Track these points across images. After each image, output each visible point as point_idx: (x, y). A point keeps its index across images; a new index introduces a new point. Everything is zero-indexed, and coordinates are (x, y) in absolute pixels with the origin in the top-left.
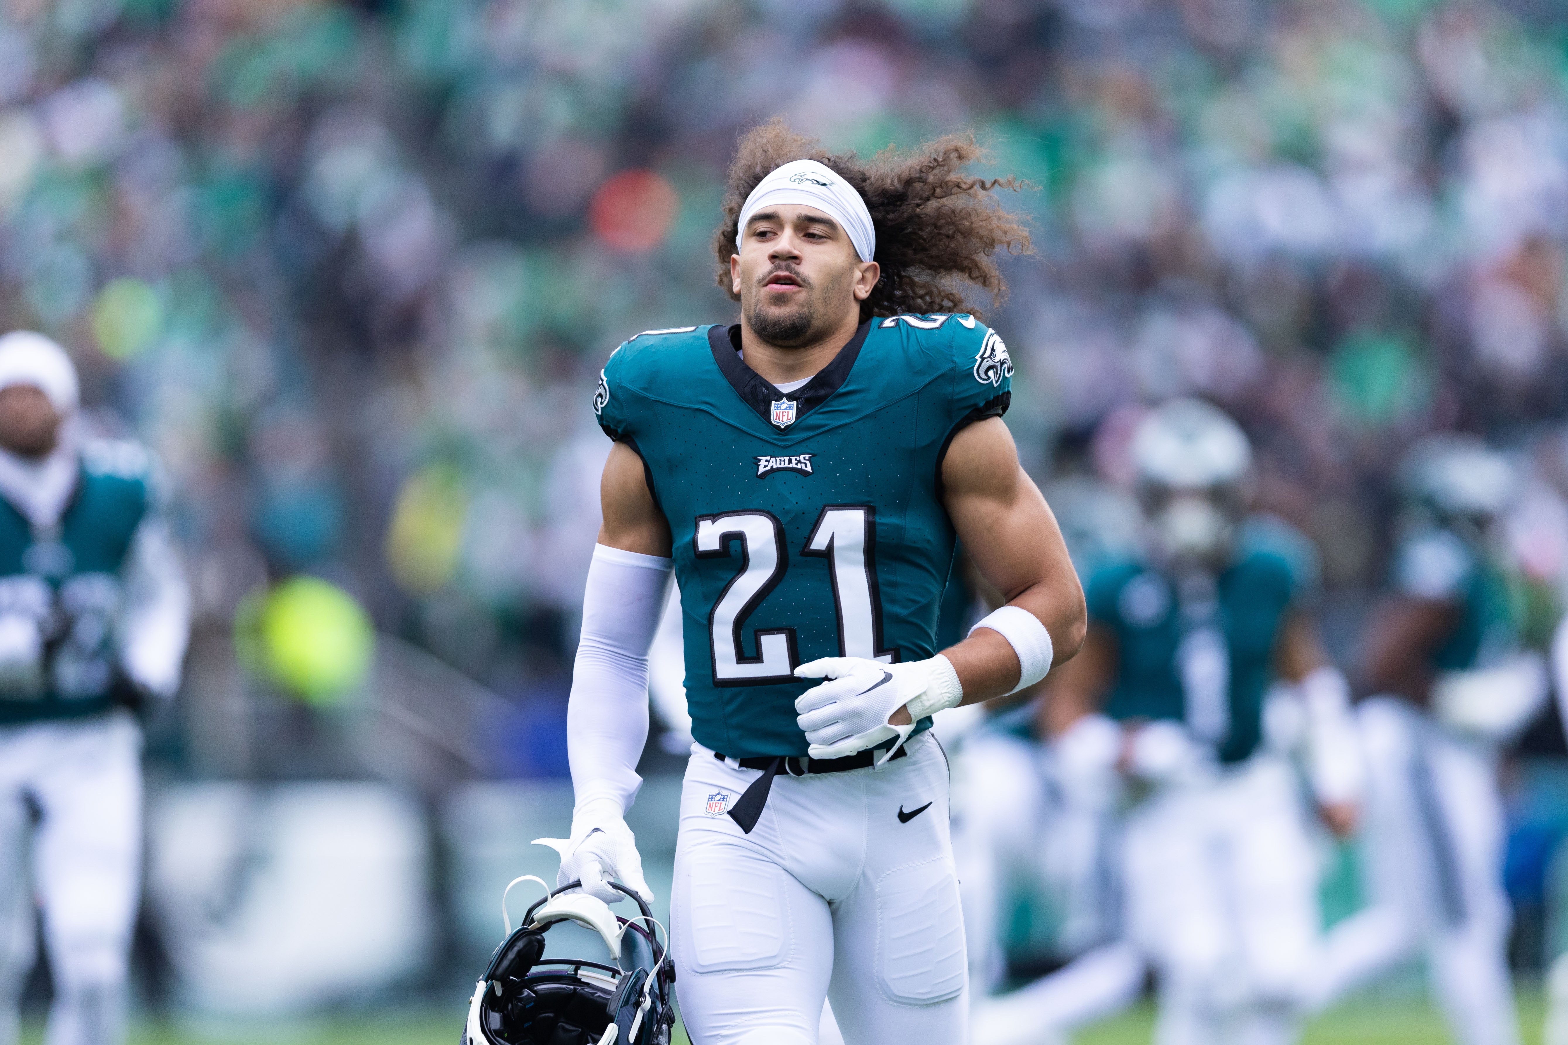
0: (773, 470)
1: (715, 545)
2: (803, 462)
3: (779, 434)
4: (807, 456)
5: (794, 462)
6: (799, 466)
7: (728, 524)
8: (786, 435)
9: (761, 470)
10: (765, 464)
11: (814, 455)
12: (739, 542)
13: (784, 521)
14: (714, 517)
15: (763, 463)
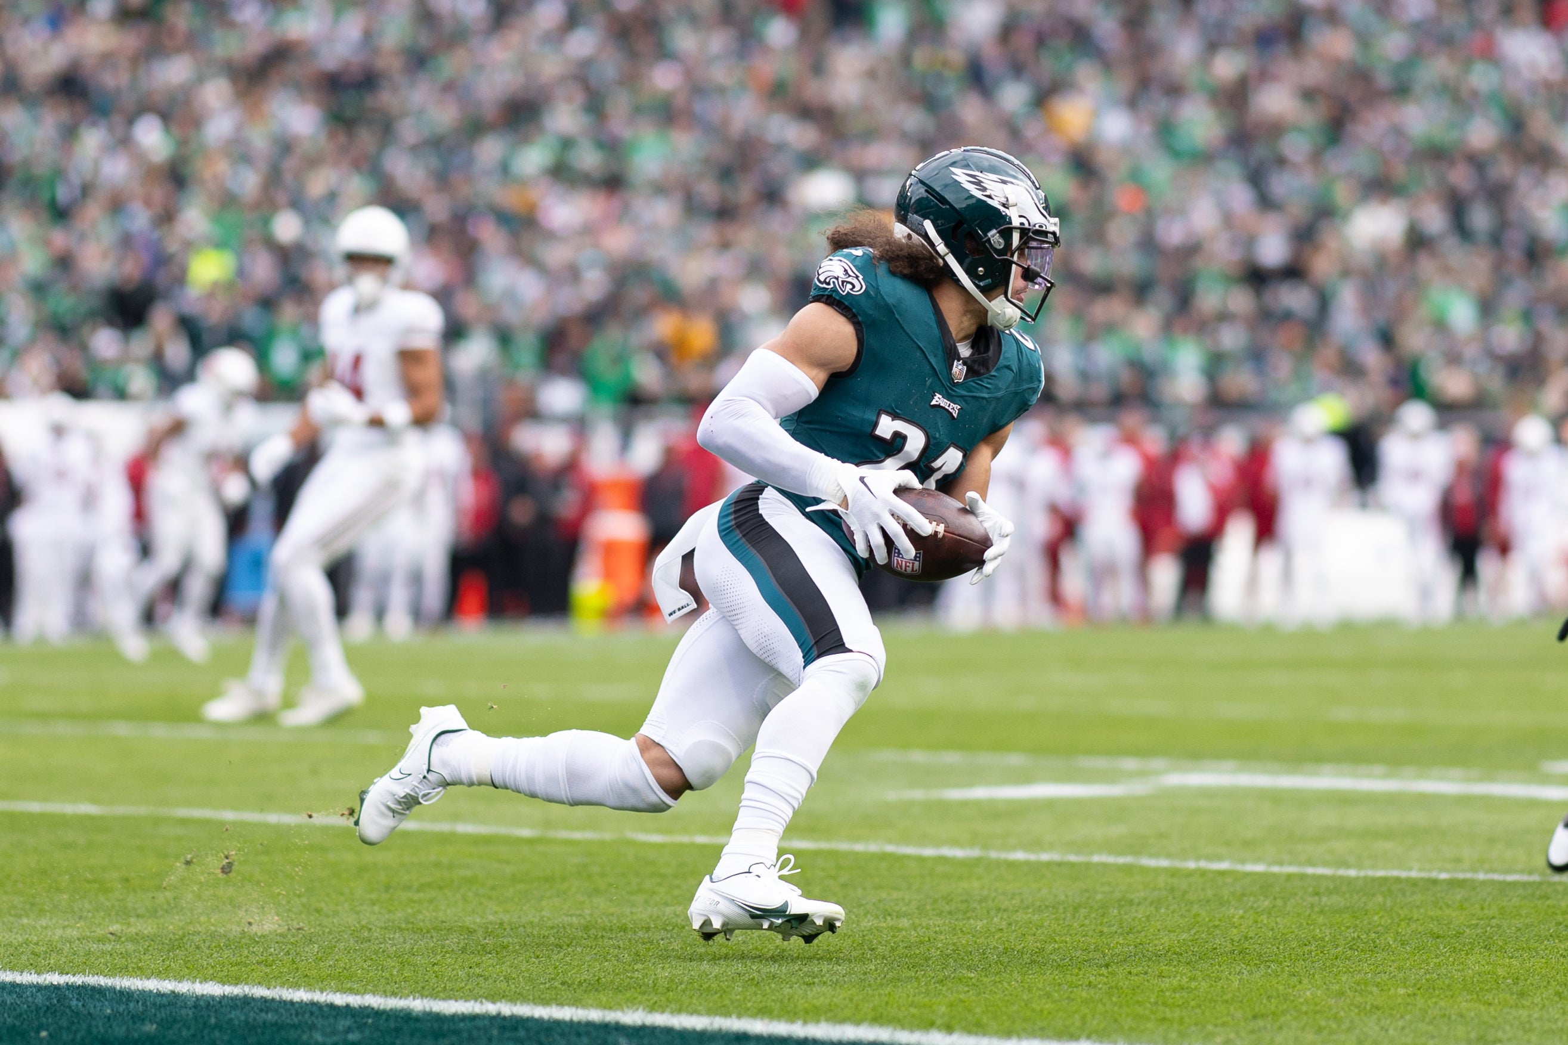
0: (939, 406)
1: (888, 436)
2: (954, 409)
3: (950, 384)
4: (959, 407)
5: (951, 407)
6: (951, 411)
7: (901, 426)
8: (954, 386)
9: (933, 403)
10: (938, 400)
11: (961, 408)
12: (902, 441)
13: (932, 441)
14: (895, 416)
15: (936, 398)
